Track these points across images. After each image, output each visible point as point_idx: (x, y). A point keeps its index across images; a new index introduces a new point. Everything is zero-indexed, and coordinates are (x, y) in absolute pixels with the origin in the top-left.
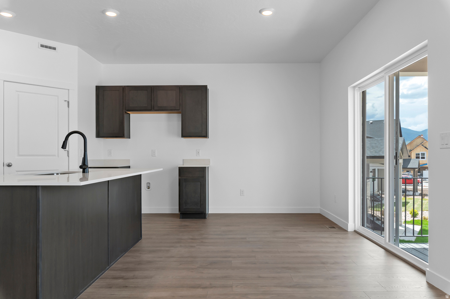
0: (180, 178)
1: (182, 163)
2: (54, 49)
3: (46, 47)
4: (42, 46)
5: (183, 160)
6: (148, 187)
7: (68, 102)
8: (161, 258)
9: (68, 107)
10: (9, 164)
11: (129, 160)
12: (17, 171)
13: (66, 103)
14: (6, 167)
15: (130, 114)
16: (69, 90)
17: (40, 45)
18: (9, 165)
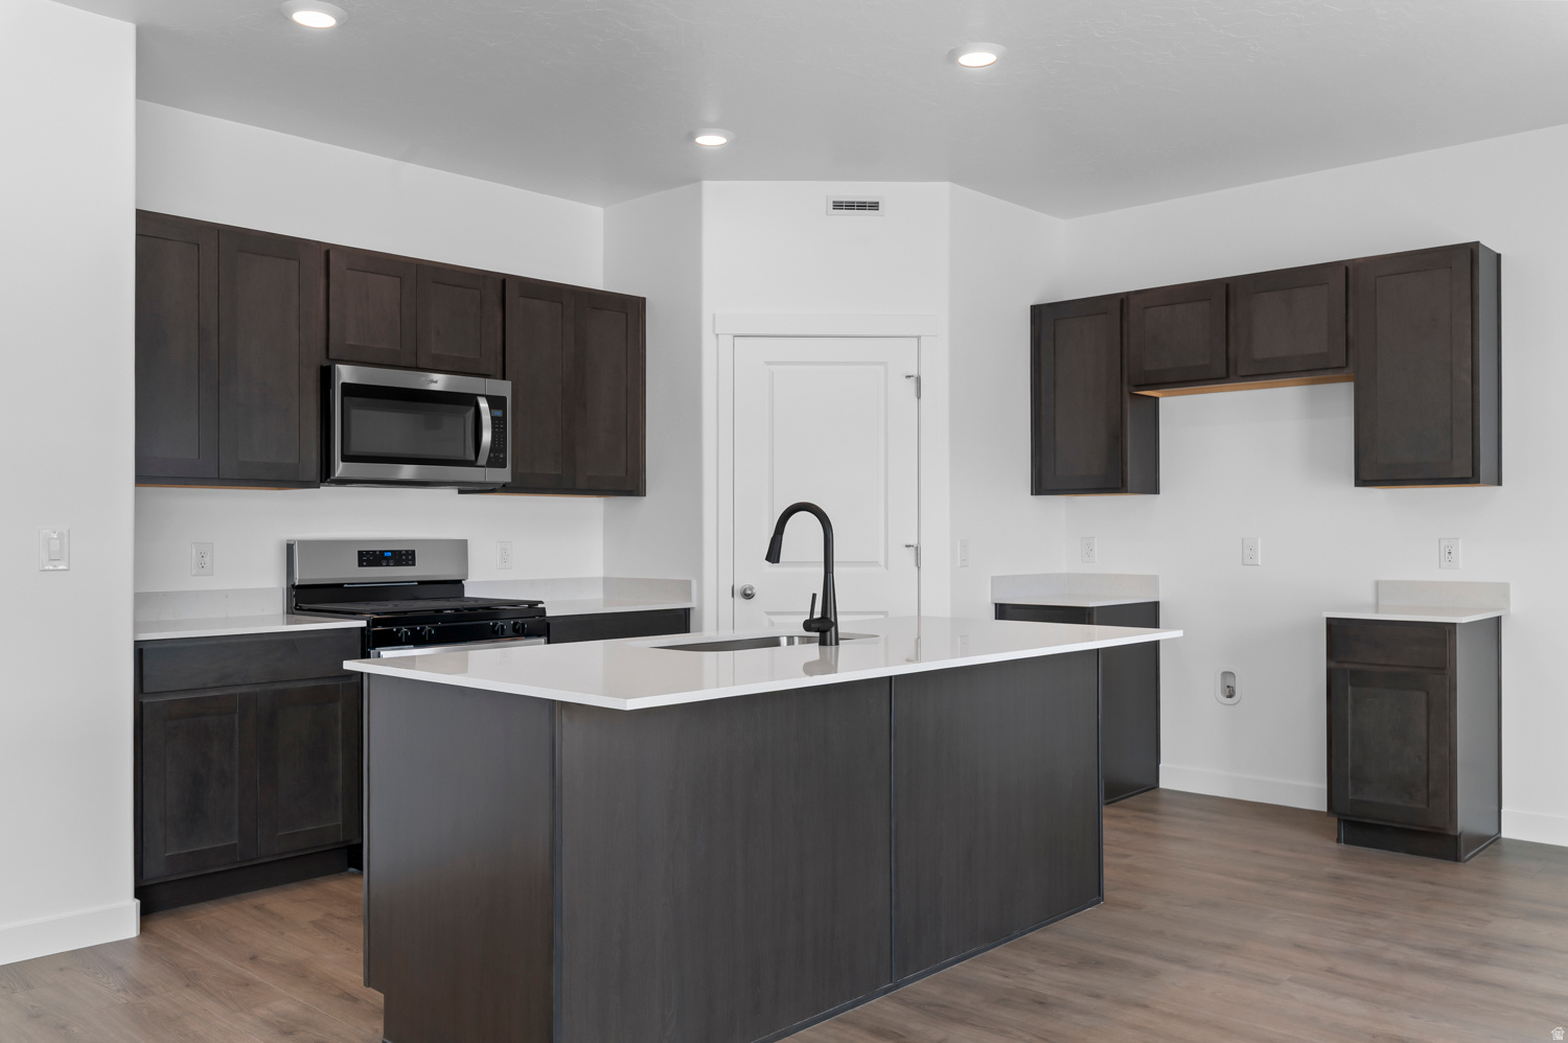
0: (1333, 665)
1: (1370, 598)
2: (874, 206)
3: (850, 206)
4: (838, 205)
5: (1377, 584)
6: (1228, 690)
7: (918, 380)
8: (1098, 996)
9: (919, 398)
10: (745, 590)
11: (1156, 578)
12: (768, 613)
13: (912, 383)
14: (739, 600)
15: (1157, 399)
16: (919, 338)
17: (832, 204)
18: (748, 596)
